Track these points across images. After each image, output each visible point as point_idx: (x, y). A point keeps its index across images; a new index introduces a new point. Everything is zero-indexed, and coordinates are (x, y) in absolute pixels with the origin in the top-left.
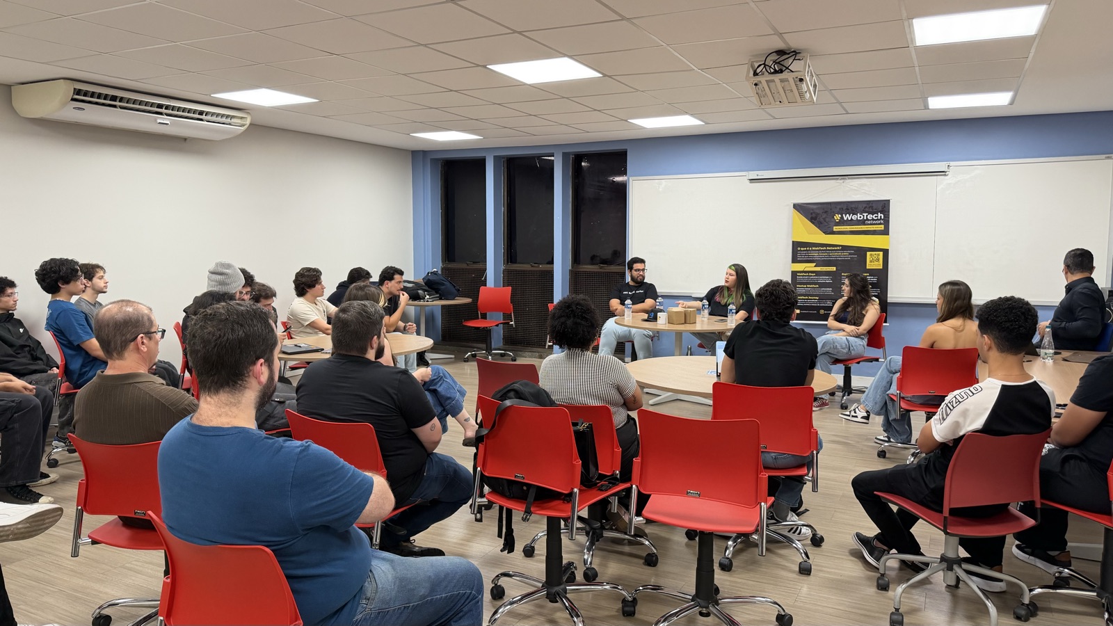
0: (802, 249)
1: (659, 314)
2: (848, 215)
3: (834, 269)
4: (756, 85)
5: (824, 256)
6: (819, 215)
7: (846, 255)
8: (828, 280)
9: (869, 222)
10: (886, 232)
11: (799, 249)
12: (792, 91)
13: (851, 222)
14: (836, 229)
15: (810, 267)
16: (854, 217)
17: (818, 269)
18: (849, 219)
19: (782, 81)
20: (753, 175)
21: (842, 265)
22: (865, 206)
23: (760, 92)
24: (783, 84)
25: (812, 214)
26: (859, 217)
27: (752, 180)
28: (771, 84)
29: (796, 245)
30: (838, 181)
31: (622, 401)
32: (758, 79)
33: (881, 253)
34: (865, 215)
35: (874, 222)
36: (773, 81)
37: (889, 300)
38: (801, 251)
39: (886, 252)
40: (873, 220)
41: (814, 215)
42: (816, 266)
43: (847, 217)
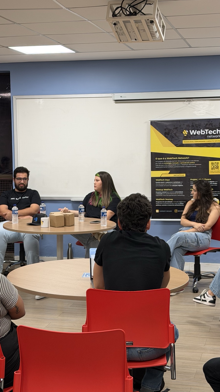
0: (159, 159)
1: (42, 219)
2: (193, 131)
3: (184, 175)
4: (115, 24)
5: (176, 165)
6: (171, 130)
7: (192, 164)
8: (179, 184)
9: (210, 137)
11: (156, 159)
12: (144, 30)
13: (196, 137)
14: (184, 142)
15: (165, 174)
16: (198, 132)
17: (172, 175)
18: (195, 134)
19: (136, 22)
20: (118, 96)
21: (191, 172)
22: (206, 123)
23: (118, 30)
24: (137, 25)
25: (165, 130)
26: (202, 132)
27: (117, 101)
28: (127, 24)
29: (155, 156)
30: (185, 103)
31: (6, 312)
32: (117, 20)
33: (219, 162)
34: (207, 130)
35: (214, 136)
36: (129, 22)
38: (158, 160)
40: (213, 134)
41: (167, 131)
42: (169, 173)
43: (192, 132)
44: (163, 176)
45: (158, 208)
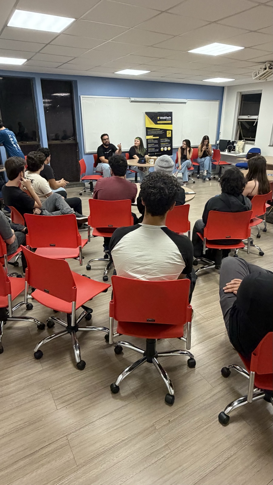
3: (158, 137)
5: (155, 133)
6: (154, 117)
7: (161, 132)
8: (156, 142)
10: (171, 124)
11: (148, 130)
13: (163, 120)
14: (158, 122)
17: (154, 138)
20: (133, 99)
21: (160, 136)
22: (166, 114)
25: (151, 116)
26: (164, 118)
27: (132, 101)
29: (147, 129)
30: (158, 104)
33: (170, 131)
34: (166, 117)
35: (169, 120)
37: (173, 147)
39: (172, 131)
40: (168, 119)
42: (153, 137)
43: (161, 118)
44: (151, 138)
45: (149, 153)
